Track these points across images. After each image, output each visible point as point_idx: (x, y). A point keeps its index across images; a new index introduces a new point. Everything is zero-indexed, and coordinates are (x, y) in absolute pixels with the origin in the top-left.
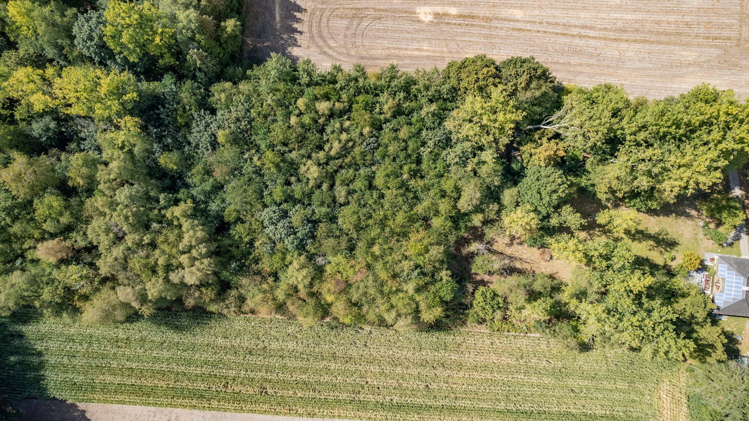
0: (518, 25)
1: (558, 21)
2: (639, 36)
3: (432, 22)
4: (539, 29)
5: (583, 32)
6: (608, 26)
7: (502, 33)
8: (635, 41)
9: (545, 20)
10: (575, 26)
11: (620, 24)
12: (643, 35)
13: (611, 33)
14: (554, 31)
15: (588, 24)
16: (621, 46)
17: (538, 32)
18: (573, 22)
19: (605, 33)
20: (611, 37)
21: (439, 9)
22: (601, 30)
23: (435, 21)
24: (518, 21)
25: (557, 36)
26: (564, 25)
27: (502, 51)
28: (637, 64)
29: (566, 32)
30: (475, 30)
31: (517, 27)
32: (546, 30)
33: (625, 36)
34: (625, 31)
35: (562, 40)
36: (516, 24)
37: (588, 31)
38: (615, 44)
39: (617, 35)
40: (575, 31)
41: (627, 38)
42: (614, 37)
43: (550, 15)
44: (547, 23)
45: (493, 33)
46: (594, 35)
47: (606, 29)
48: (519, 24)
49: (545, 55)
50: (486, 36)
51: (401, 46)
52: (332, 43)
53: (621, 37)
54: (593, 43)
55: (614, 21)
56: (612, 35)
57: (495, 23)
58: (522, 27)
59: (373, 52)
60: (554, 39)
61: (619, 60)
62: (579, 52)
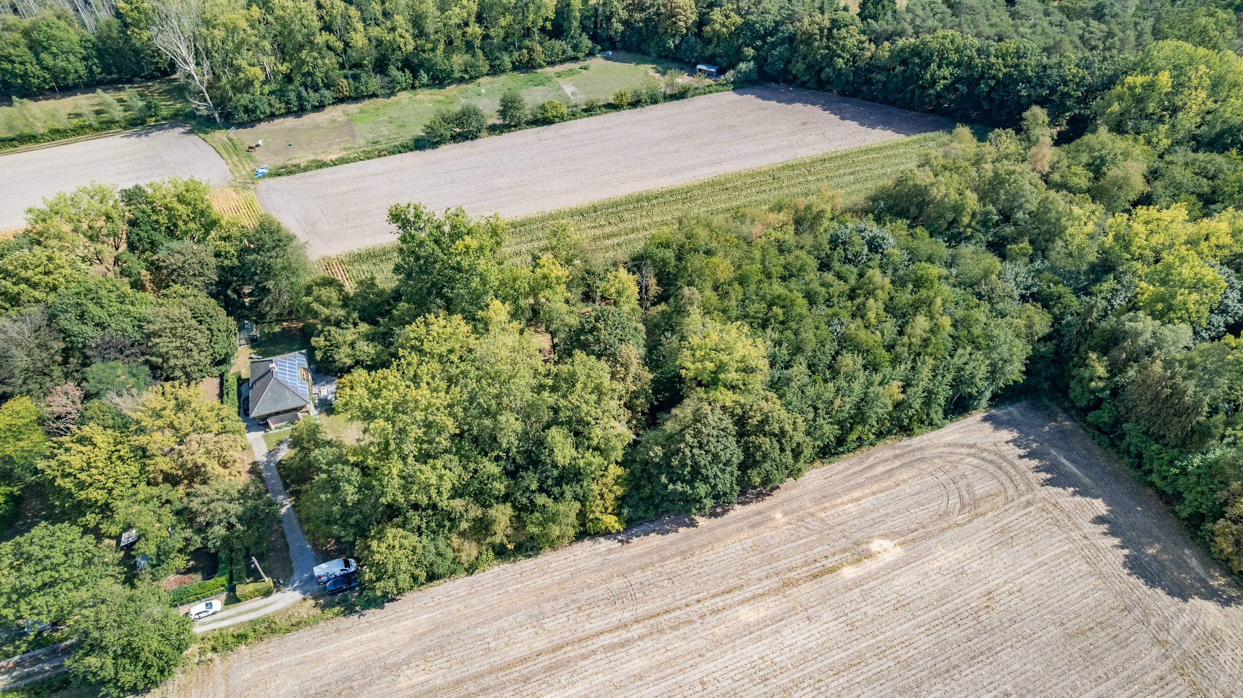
0: (737, 596)
1: (676, 633)
3: (867, 543)
4: (700, 605)
5: (624, 635)
6: (583, 663)
7: (755, 573)
8: (523, 660)
9: (698, 624)
10: (641, 638)
11: (563, 676)
12: (512, 676)
13: (572, 654)
14: (673, 614)
15: (621, 653)
16: (545, 642)
17: (698, 601)
18: (648, 643)
19: (583, 651)
20: (569, 648)
21: (870, 565)
22: (594, 652)
23: (865, 547)
24: (742, 603)
25: (665, 608)
26: (661, 632)
27: (739, 548)
28: (505, 623)
29: (653, 621)
30: (798, 559)
31: (738, 592)
32: (688, 609)
33: (545, 660)
34: (549, 669)
35: (652, 607)
36: (741, 597)
37: (616, 640)
38: (557, 639)
39: (560, 655)
40: (637, 630)
41: (541, 658)
42: (564, 650)
43: (695, 637)
44: (691, 622)
45: (768, 567)
46: (601, 637)
47: (584, 657)
48: (736, 599)
49: (669, 571)
50: (773, 558)
51: (884, 494)
52: (975, 461)
53: (551, 656)
54: (597, 625)
55: (576, 678)
56: (571, 652)
57: (773, 583)
58: (728, 596)
59: (913, 472)
60: (667, 601)
61: (541, 617)
62: (614, 599)
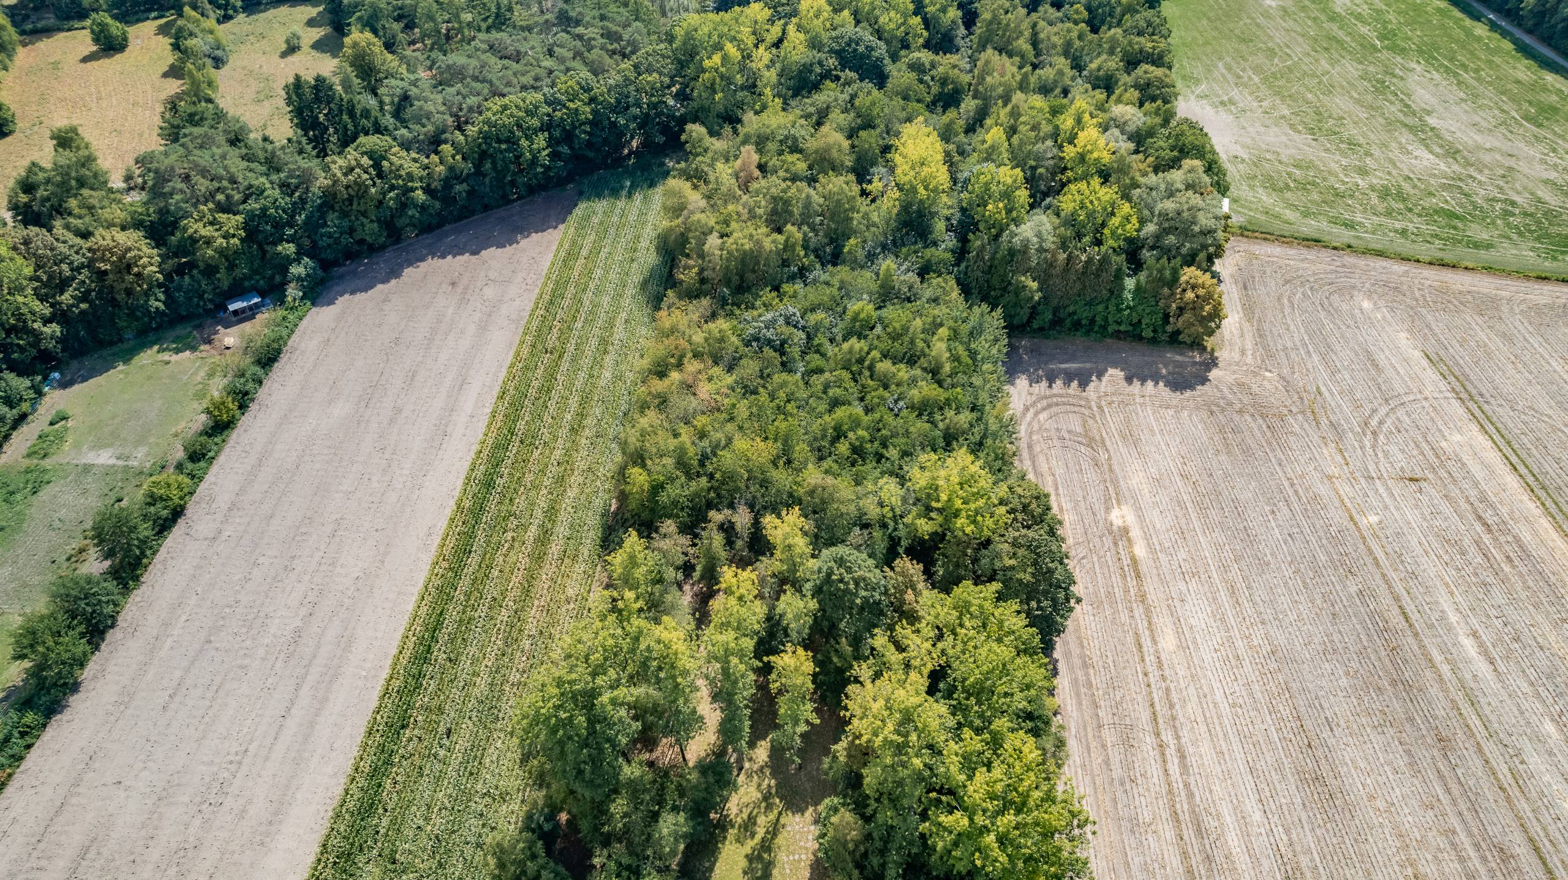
0: (1146, 642)
1: (1177, 707)
2: (1196, 860)
3: (1111, 525)
4: (1151, 675)
5: (1171, 751)
6: (1198, 798)
7: (1124, 617)
8: (1185, 855)
9: (1172, 686)
10: (1178, 738)
11: (1210, 823)
12: (1203, 872)
13: (1186, 807)
14: (1156, 700)
15: (1192, 760)
16: (1166, 827)
17: (1146, 675)
18: (1184, 733)
19: (1183, 794)
20: (1178, 806)
21: (1135, 533)
22: (1187, 785)
23: (1115, 528)
24: (1154, 642)
25: (1147, 705)
26: (1174, 718)
27: (1092, 618)
28: (1136, 861)
29: (1161, 721)
30: (1116, 580)
31: (1143, 640)
32: (1153, 686)
33: (1189, 833)
34: (1199, 831)
35: (1145, 716)
36: (1148, 640)
37: (1176, 761)
38: (1165, 814)
39: (1185, 817)
40: (1168, 737)
41: (1186, 837)
42: (1179, 811)
43: (1185, 693)
44: (1168, 689)
45: (1120, 605)
46: (1171, 772)
47: (1191, 795)
48: (1149, 644)
49: (1105, 686)
50: (1109, 594)
51: (1061, 489)
52: (1043, 416)
53: (1184, 826)
54: (1154, 770)
55: (1212, 810)
56: (1183, 806)
57: (1139, 611)
58: (1145, 649)
59: (1041, 459)
60: (1140, 700)
61: (1135, 822)
62: (1128, 743)
